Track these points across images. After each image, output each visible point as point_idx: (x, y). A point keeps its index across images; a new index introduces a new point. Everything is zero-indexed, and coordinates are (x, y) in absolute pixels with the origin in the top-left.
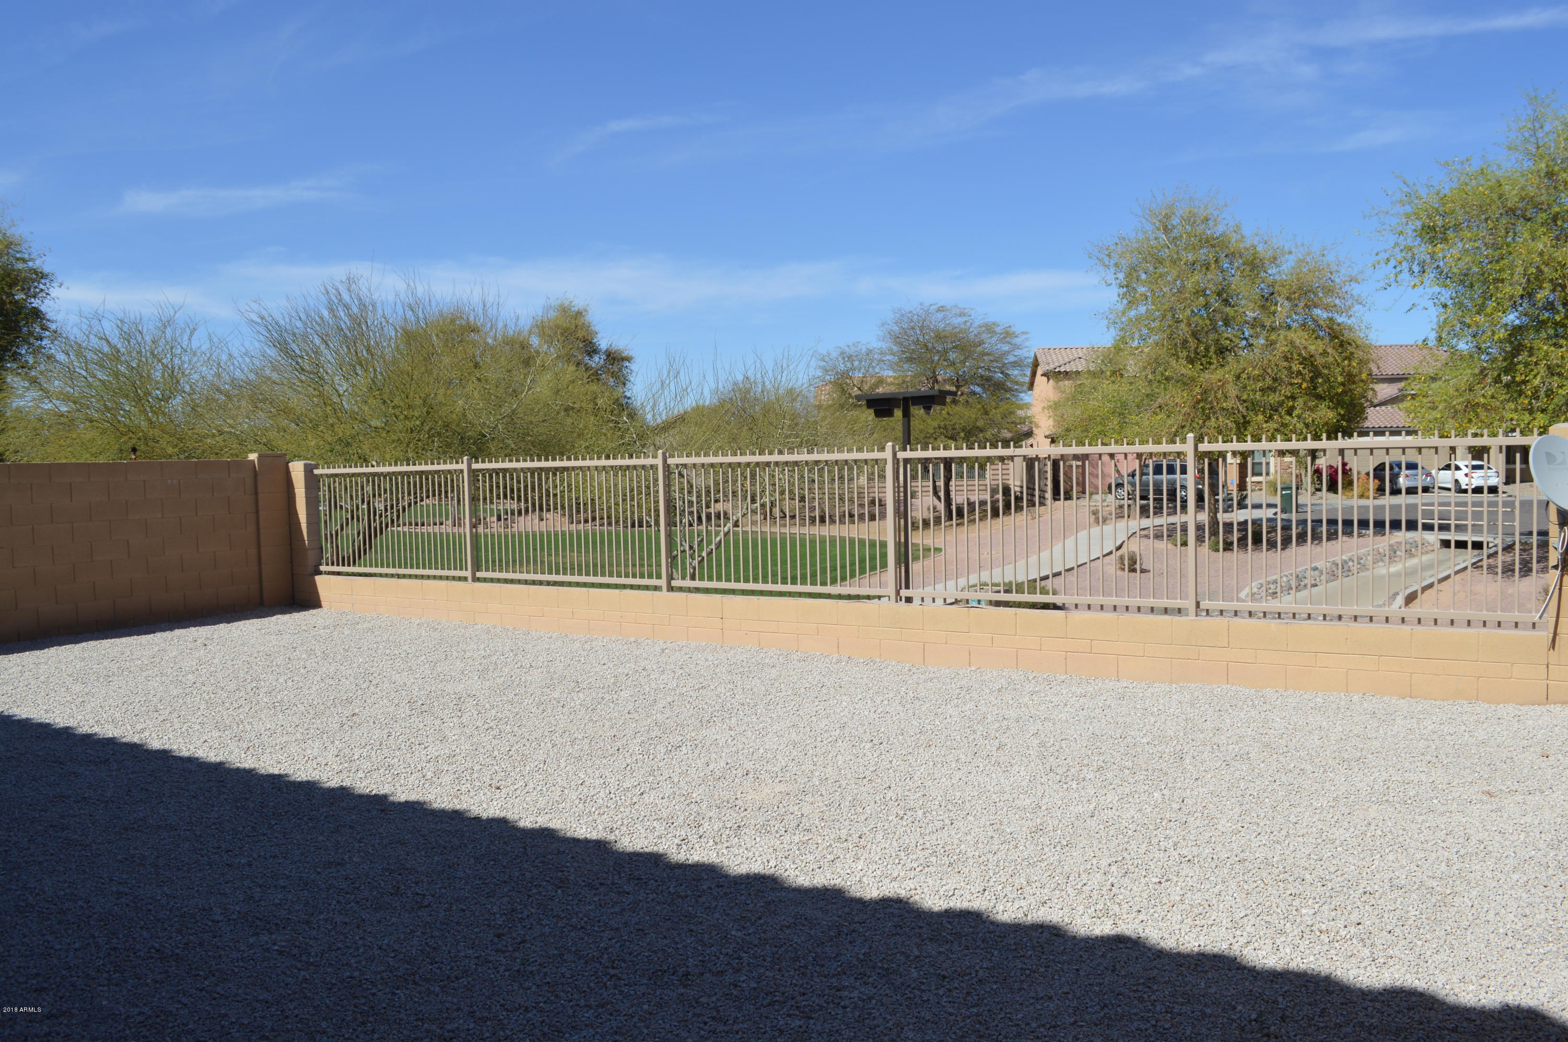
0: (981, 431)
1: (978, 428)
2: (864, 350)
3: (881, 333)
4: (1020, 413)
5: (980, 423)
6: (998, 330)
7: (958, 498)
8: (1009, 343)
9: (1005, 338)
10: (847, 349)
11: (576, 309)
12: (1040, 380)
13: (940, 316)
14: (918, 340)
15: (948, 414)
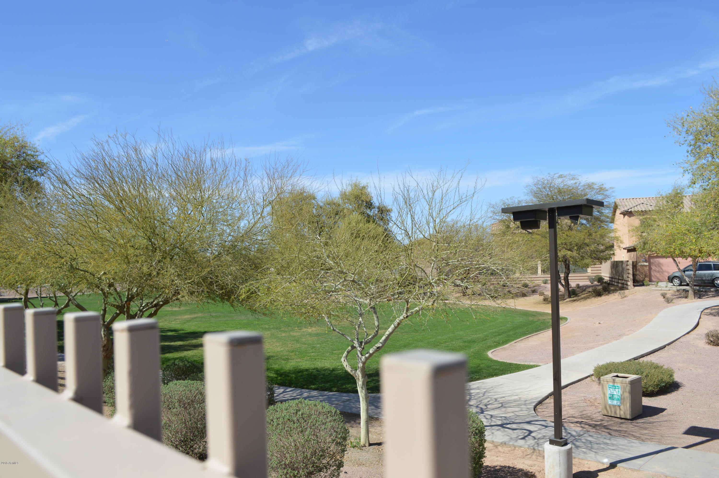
0: (588, 246)
1: (585, 244)
2: (516, 201)
3: (526, 191)
4: (612, 235)
5: (587, 241)
6: (596, 187)
7: (573, 284)
8: (603, 194)
9: (599, 191)
10: (506, 201)
11: (362, 185)
12: (619, 216)
13: (560, 180)
14: (548, 194)
15: (567, 235)
